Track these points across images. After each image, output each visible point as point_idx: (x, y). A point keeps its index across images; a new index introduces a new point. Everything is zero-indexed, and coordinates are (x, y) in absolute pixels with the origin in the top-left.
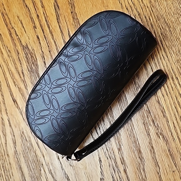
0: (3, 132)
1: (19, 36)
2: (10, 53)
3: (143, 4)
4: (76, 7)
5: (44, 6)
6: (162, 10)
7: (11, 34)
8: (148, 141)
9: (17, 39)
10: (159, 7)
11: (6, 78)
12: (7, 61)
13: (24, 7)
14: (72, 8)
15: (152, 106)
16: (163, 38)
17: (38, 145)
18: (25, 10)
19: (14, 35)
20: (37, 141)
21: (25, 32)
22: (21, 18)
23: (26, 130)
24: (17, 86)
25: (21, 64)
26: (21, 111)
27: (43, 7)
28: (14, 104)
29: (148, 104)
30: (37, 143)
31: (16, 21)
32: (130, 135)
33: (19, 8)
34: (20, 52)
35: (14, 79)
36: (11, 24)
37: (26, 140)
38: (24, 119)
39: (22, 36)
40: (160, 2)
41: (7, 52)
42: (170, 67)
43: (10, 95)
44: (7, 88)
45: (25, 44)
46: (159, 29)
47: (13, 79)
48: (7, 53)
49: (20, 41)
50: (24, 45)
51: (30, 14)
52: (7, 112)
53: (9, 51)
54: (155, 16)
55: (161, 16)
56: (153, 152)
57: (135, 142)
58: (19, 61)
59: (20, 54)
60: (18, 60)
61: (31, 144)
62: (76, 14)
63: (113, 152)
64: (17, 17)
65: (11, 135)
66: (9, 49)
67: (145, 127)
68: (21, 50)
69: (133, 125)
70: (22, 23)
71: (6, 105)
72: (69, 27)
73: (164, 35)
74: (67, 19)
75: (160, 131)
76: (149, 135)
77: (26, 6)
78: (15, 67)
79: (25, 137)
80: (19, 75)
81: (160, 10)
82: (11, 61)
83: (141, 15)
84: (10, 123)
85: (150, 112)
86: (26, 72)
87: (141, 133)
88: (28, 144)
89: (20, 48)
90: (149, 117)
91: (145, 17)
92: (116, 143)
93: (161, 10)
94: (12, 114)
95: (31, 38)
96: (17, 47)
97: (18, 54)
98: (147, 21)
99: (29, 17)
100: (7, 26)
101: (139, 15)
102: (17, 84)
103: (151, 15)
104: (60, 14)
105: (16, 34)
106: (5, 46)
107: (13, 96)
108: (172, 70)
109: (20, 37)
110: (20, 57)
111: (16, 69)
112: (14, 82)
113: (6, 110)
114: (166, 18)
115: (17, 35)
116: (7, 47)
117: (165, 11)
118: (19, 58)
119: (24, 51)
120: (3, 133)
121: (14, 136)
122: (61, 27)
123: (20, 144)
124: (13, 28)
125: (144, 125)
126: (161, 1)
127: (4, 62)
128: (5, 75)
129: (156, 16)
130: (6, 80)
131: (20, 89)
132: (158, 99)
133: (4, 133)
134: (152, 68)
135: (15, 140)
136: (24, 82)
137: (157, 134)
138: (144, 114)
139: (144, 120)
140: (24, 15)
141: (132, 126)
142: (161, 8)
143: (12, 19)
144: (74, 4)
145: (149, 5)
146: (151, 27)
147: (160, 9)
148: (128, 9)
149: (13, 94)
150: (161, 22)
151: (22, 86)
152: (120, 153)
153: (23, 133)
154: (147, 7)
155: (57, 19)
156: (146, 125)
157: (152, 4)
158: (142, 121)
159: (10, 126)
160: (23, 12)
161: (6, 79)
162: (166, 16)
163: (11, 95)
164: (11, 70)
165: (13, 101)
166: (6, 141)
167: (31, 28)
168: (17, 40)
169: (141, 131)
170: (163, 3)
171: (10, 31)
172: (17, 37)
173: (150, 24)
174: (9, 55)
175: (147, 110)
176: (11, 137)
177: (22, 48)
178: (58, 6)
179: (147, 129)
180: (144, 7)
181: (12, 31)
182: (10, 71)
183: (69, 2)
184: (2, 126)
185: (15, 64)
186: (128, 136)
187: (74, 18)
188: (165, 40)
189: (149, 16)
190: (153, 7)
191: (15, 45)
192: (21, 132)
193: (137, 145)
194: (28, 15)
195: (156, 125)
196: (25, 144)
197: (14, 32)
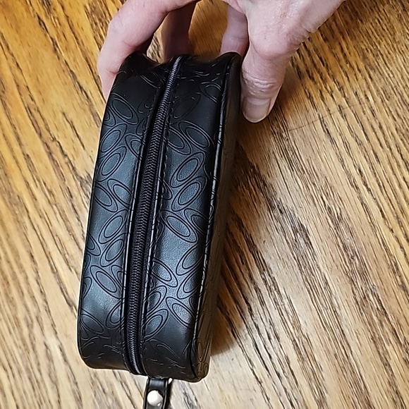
0: (50, 376)
1: (69, 156)
2: (53, 195)
3: (348, 65)
6: (393, 74)
7: (50, 154)
8: (386, 381)
9: (66, 163)
10: (387, 69)
11: (48, 253)
12: (46, 214)
13: (75, 91)
15: (390, 298)
16: (402, 140)
17: (132, 403)
18: (78, 98)
19: (58, 155)
20: (128, 393)
21: (83, 146)
22: (71, 116)
24: (73, 270)
25: (79, 220)
28: (69, 310)
29: (379, 295)
30: (128, 397)
31: (60, 123)
32: (343, 368)
33: (65, 94)
34: (75, 192)
35: (67, 255)
36: (49, 130)
37: (104, 391)
39: (77, 156)
40: (387, 57)
41: (45, 194)
43: (60, 291)
44: (52, 275)
45: (86, 174)
46: (390, 120)
47: (64, 255)
48: (47, 197)
49: (74, 168)
50: (83, 177)
51: (91, 106)
52: (55, 330)
53: (50, 192)
54: (378, 91)
55: (393, 89)
56: (400, 404)
57: (357, 383)
58: (74, 214)
59: (74, 198)
60: (73, 211)
61: (117, 401)
64: (61, 115)
65: (70, 381)
66: (49, 188)
67: (377, 348)
68: (76, 187)
69: (348, 345)
70: (73, 127)
71: (52, 315)
73: (403, 131)
76: (387, 364)
77: (81, 88)
78: (67, 227)
79: (101, 386)
80: (78, 244)
81: (389, 75)
82: (55, 213)
83: (345, 90)
84: (64, 355)
85: (386, 313)
87: (367, 361)
88: (110, 401)
89: (74, 183)
90: (384, 324)
92: (312, 389)
93: (391, 76)
94: (68, 333)
96: (66, 183)
97: (71, 196)
98: (360, 103)
99: (89, 113)
100: (40, 135)
101: (340, 90)
102: (75, 266)
103: (369, 88)
105: (62, 151)
106: (39, 181)
107: (67, 293)
109: (71, 159)
110: (75, 204)
111: (69, 232)
112: (67, 262)
113: (53, 325)
114: (404, 92)
115: (66, 156)
116: (45, 184)
117: (402, 77)
118: (73, 206)
119: (84, 189)
120: (51, 379)
121: (77, 383)
123: (91, 401)
124: (54, 139)
125: (374, 342)
126: (389, 55)
127: (40, 217)
128: (45, 246)
129: (380, 89)
130: (47, 257)
132: (402, 282)
133: (54, 379)
134: (381, 211)
135: (79, 393)
137: (406, 361)
138: (372, 318)
139: (373, 333)
140: (78, 109)
141: (346, 346)
142: (391, 72)
143: (51, 120)
146: (371, 116)
147: (389, 72)
148: (313, 79)
149: (65, 288)
150: (394, 101)
153: (95, 376)
154: (359, 70)
156: (378, 342)
157: (368, 62)
158: (369, 333)
159: (65, 360)
160: (75, 103)
161: (49, 256)
162: (404, 88)
163: (62, 291)
164: (57, 236)
165: (67, 305)
166: (59, 396)
168: (65, 166)
169: (369, 357)
170: (395, 58)
171: (48, 147)
172: (66, 159)
173: (367, 108)
174: (51, 201)
175: (378, 309)
176: (69, 387)
177: (79, 183)
179: (381, 351)
180: (351, 70)
181: (53, 146)
182: (55, 238)
184: (47, 361)
185: (65, 220)
186: (339, 369)
189: (365, 92)
190: (372, 69)
191: (62, 177)
192: (90, 375)
193: (361, 389)
194: (87, 108)
195: (402, 342)
196: (101, 400)
197: (58, 149)
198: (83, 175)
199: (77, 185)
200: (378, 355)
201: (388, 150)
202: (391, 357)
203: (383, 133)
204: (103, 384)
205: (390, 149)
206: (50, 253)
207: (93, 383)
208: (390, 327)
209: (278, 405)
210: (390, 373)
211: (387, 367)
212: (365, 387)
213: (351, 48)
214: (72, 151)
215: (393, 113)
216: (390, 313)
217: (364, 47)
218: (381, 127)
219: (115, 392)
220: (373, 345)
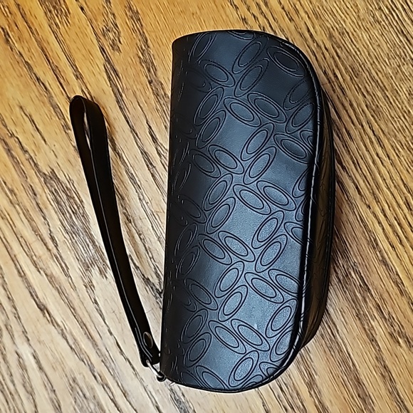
0: (24, 387)
1: (30, 152)
2: (15, 195)
3: (315, 44)
4: (158, 68)
5: (80, 74)
6: (359, 51)
7: (9, 151)
8: (374, 356)
9: (27, 159)
10: (354, 47)
11: (13, 256)
12: (9, 215)
13: (31, 83)
14: (149, 71)
15: (371, 273)
16: (373, 116)
17: (116, 405)
18: (35, 90)
19: (17, 152)
20: (111, 395)
21: (44, 141)
22: (30, 109)
23: (80, 374)
24: (42, 272)
25: (45, 219)
26: (62, 330)
27: (79, 76)
28: (41, 315)
29: (361, 272)
30: (112, 400)
31: (17, 118)
32: (330, 348)
33: (22, 87)
34: (38, 189)
35: (34, 257)
36: (6, 126)
37: (84, 395)
38: (71, 348)
39: (38, 152)
40: (353, 35)
41: (6, 194)
42: (399, 178)
43: (29, 295)
44: (19, 279)
45: (49, 170)
46: (360, 97)
47: (32, 257)
48: (8, 197)
49: (35, 164)
50: (47, 173)
51: (50, 97)
52: (27, 337)
53: (12, 191)
54: (346, 69)
55: (361, 66)
56: (389, 379)
57: (345, 362)
58: (40, 213)
59: (38, 196)
60: (37, 209)
61: (99, 405)
62: (162, 84)
63: (298, 394)
64: (18, 109)
65: (47, 390)
66: (10, 187)
67: (363, 325)
68: (40, 185)
69: (334, 324)
70: (33, 121)
71: (23, 322)
72: (149, 117)
73: (374, 107)
74: (142, 100)
75: (397, 328)
76: (373, 340)
77: (38, 79)
78: (32, 227)
79: (81, 391)
80: (45, 244)
81: (356, 52)
82: (19, 214)
84: (38, 362)
85: (369, 289)
86: (60, 236)
87: (354, 338)
88: (92, 406)
89: (37, 180)
90: (367, 300)
91: (325, 73)
92: (301, 372)
93: (358, 53)
94: (42, 339)
95: (61, 155)
96: (29, 180)
97: (35, 195)
98: (330, 82)
99: (49, 105)
102: (44, 267)
103: (337, 66)
104: (123, 90)
105: (22, 148)
107: (37, 297)
108: (404, 184)
109: (32, 155)
110: (39, 202)
111: (35, 232)
112: (35, 264)
113: (25, 332)
114: (371, 69)
115: (26, 151)
116: (5, 183)
117: (369, 54)
118: (38, 204)
119: (49, 185)
120: (26, 389)
121: (54, 391)
122: (131, 120)
123: (72, 409)
124: (12, 135)
125: (359, 319)
126: (354, 33)
127: (2, 218)
128: (9, 249)
129: (348, 67)
130: (13, 261)
131: (51, 278)
132: (382, 256)
133: (29, 389)
134: (357, 188)
135: (58, 401)
136: (58, 259)
137: (391, 335)
138: (356, 295)
139: (358, 310)
140: (37, 102)
141: (332, 325)
142: (358, 49)
143: (7, 115)
144: (152, 63)
145: (329, 45)
146: (341, 94)
147: (356, 50)
149: (35, 292)
150: (363, 79)
151: (56, 270)
152: (312, 393)
153: (74, 381)
154: (326, 48)
155: (118, 102)
156: (363, 318)
157: (334, 40)
159: (41, 368)
160: (33, 95)
161: (14, 259)
162: (371, 65)
163: (32, 295)
164: (22, 237)
165: (38, 309)
166: (36, 407)
167: (58, 131)
168: (26, 163)
169: (355, 335)
170: (360, 35)
171: (6, 144)
172: (27, 155)
173: (337, 86)
174: (13, 201)
175: (360, 285)
176: (47, 396)
177: (42, 179)
178: (115, 71)
179: (366, 327)
180: (318, 49)
181: (12, 142)
182: (20, 240)
183: (140, 58)
184: (20, 371)
185: (30, 220)
186: (327, 350)
187: (157, 95)
188: (377, 120)
189: (333, 70)
190: (339, 47)
191: (23, 174)
192: (69, 381)
193: (350, 368)
194: (46, 100)
195: (387, 317)
196: (82, 407)
197: (17, 145)
198: (46, 170)
199: (40, 182)
200: (364, 331)
201: (360, 127)
202: (377, 333)
203: (354, 110)
204: (83, 390)
205: (362, 126)
206: (15, 256)
207: (72, 389)
208: (374, 303)
209: (268, 391)
210: (377, 348)
211: (374, 343)
212: (354, 364)
213: (317, 27)
214: (33, 147)
215: (362, 90)
216: (373, 288)
217: (329, 26)
218: (351, 105)
219: (96, 395)
220: (358, 322)
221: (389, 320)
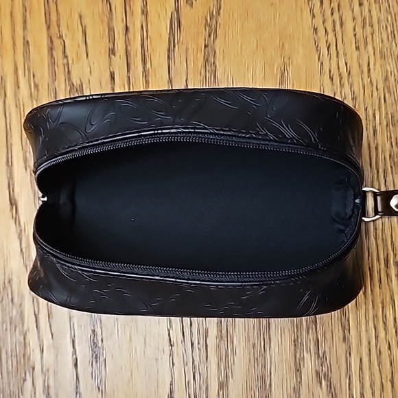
1: (69, 58)
2: (38, 90)
3: (369, 80)
4: (218, 37)
5: (147, 12)
7: (51, 49)
8: (292, 386)
9: (64, 65)
11: (9, 144)
12: (23, 105)
14: (210, 36)
16: (391, 167)
17: (36, 321)
19: (58, 54)
20: (36, 310)
21: (87, 55)
22: (87, 21)
23: (18, 278)
26: (21, 230)
27: (145, 13)
28: (9, 208)
30: (35, 314)
31: (73, 24)
32: (256, 360)
36: (59, 26)
37: (12, 300)
38: (22, 250)
39: (77, 62)
41: (30, 86)
42: (389, 234)
43: (7, 186)
44: (5, 167)
45: (79, 83)
46: (388, 145)
47: (26, 152)
48: (31, 89)
49: (69, 72)
50: (75, 84)
51: (110, 19)
53: (36, 86)
54: (387, 114)
57: (263, 378)
61: (21, 314)
62: (215, 52)
63: (207, 388)
64: (77, 16)
66: (37, 82)
67: (295, 352)
68: (64, 91)
69: (270, 339)
70: (85, 33)
72: (190, 76)
73: (396, 160)
74: (191, 59)
75: (325, 369)
76: (298, 370)
79: (12, 294)
83: (357, 102)
85: (316, 321)
87: (282, 361)
88: (15, 312)
89: (63, 86)
90: (310, 331)
91: (366, 109)
95: (95, 73)
96: (56, 83)
98: (366, 119)
100: (48, 28)
101: (353, 99)
103: (380, 108)
104: (178, 42)
105: (64, 51)
106: (29, 70)
107: (13, 191)
108: (392, 242)
109: (70, 62)
115: (66, 57)
116: (34, 76)
122: (173, 72)
124: (61, 37)
125: (295, 345)
127: (16, 106)
128: (9, 137)
129: (389, 113)
137: (317, 373)
139: (298, 336)
140: (96, 17)
143: (65, 16)
144: (216, 30)
145: (381, 86)
146: (372, 134)
148: (332, 80)
149: (13, 185)
152: (221, 393)
153: (9, 282)
155: (169, 51)
156: (298, 346)
157: (388, 84)
158: (293, 335)
163: (9, 187)
165: (9, 202)
167: (103, 52)
168: (61, 67)
169: (284, 358)
171: (52, 41)
172: (65, 61)
173: (371, 126)
174: (33, 95)
177: (69, 88)
178: (179, 22)
179: (298, 356)
180: (370, 85)
181: (57, 43)
183: (206, 20)
187: (206, 60)
188: (394, 173)
189: (375, 110)
190: (389, 92)
191: (54, 76)
192: (5, 279)
193: (266, 386)
194: (106, 20)
195: (321, 355)
196: (5, 309)
197: (61, 48)
198: (76, 82)
199: (66, 89)
200: (294, 358)
201: (376, 172)
202: (305, 366)
203: (377, 155)
204: (14, 293)
205: (378, 172)
206: (11, 145)
207: (4, 288)
208: (315, 337)
209: (181, 373)
210: (299, 380)
211: (298, 373)
212: (270, 384)
213: (378, 66)
214: (74, 57)
215: (393, 139)
216: (320, 323)
217: (389, 69)
218: (377, 148)
219: (23, 305)
220: (293, 347)
221: (321, 358)
